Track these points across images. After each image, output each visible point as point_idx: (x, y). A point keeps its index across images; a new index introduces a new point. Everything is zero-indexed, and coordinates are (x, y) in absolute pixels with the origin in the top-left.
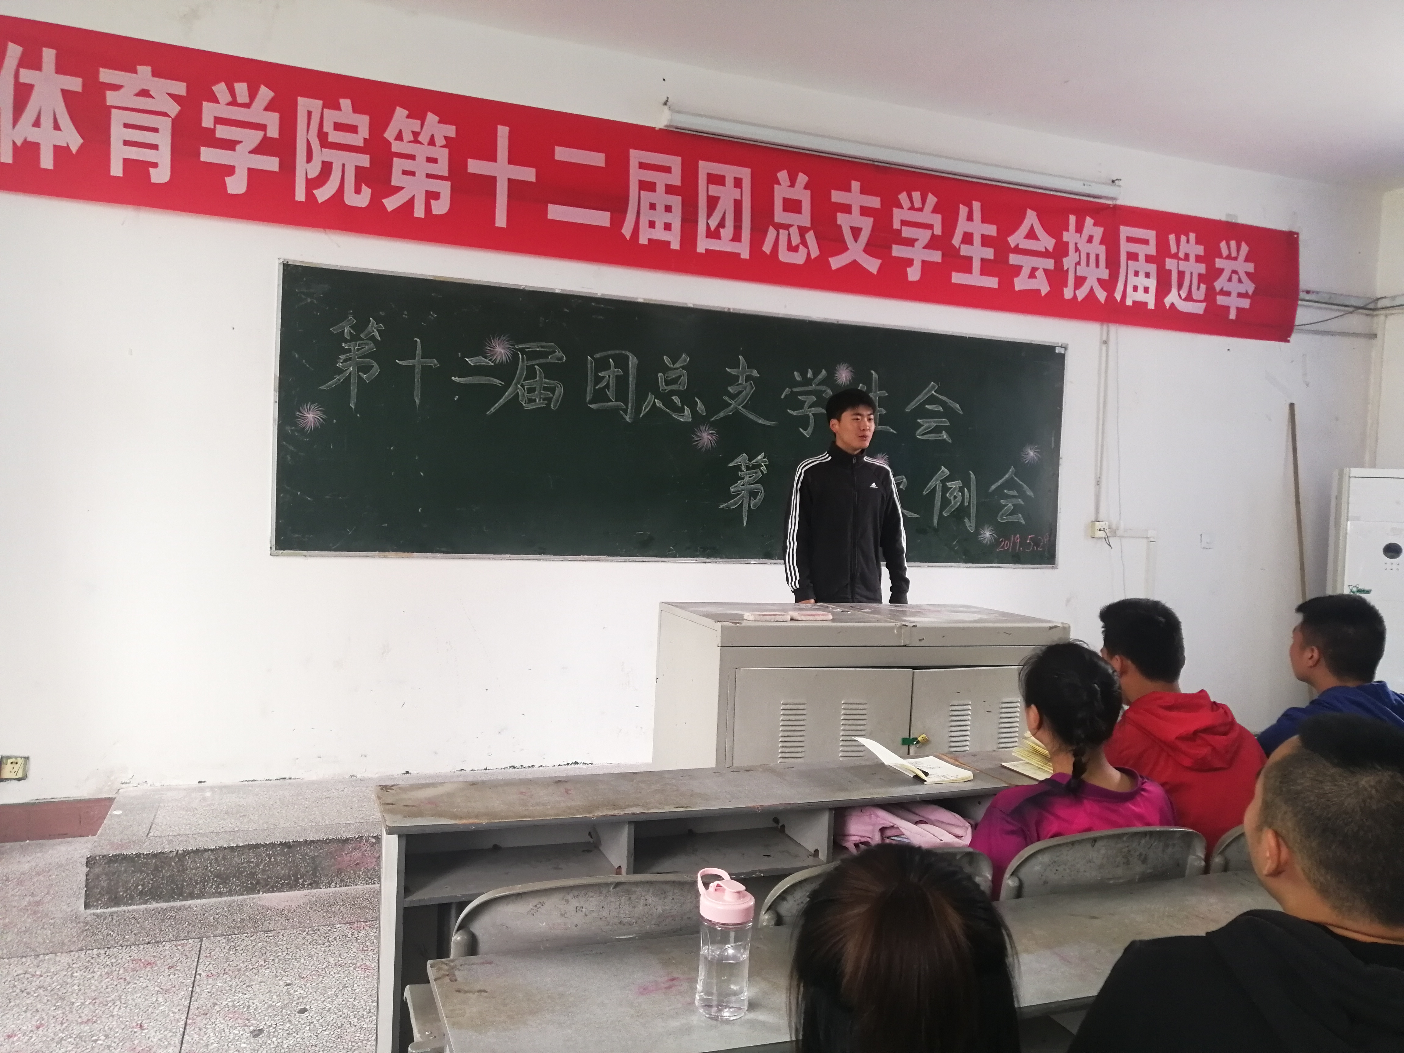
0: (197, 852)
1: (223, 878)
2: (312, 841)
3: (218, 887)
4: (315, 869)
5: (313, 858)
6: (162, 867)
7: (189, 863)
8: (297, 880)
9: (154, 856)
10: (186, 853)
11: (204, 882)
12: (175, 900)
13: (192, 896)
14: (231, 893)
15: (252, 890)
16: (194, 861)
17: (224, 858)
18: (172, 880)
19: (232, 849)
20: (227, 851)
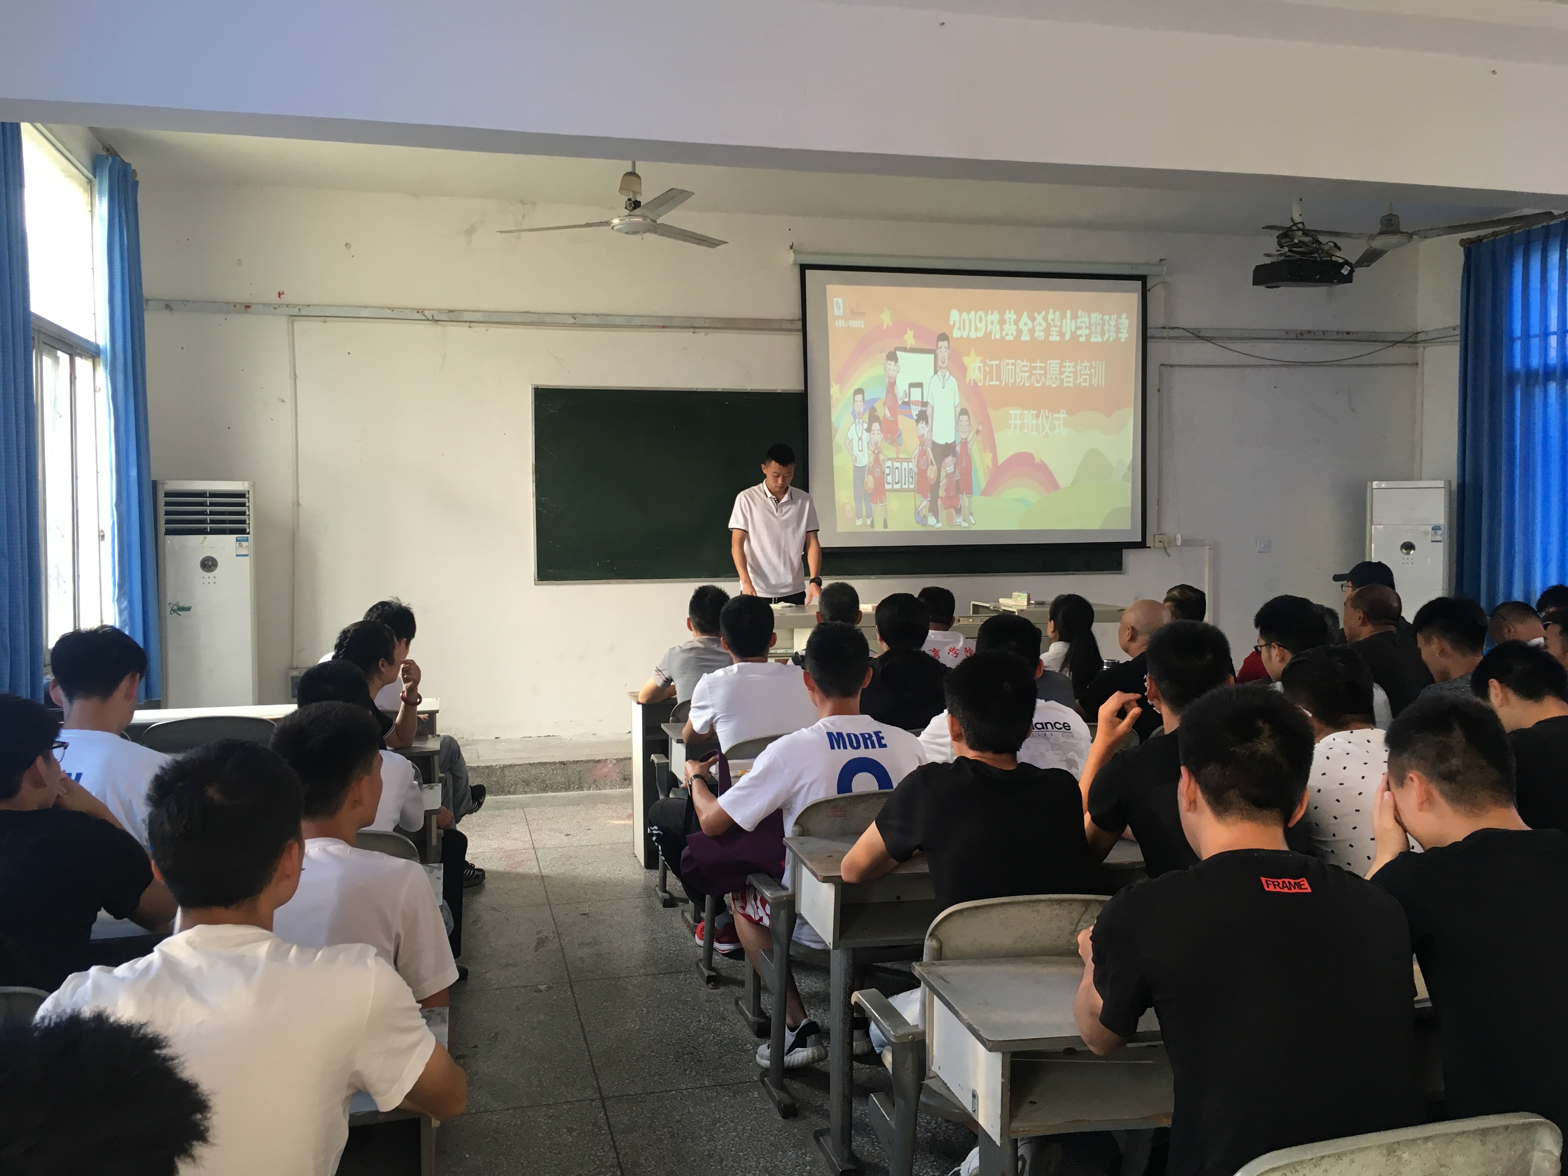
0: (511, 766)
1: (527, 783)
2: (578, 761)
3: (524, 787)
4: (580, 778)
5: (579, 772)
6: (492, 775)
7: (507, 772)
8: (569, 786)
9: (487, 767)
10: (505, 767)
11: (516, 784)
12: (500, 795)
13: (509, 793)
14: (531, 792)
15: (544, 790)
16: (510, 772)
17: (527, 770)
18: (497, 782)
19: (531, 764)
20: (528, 766)
